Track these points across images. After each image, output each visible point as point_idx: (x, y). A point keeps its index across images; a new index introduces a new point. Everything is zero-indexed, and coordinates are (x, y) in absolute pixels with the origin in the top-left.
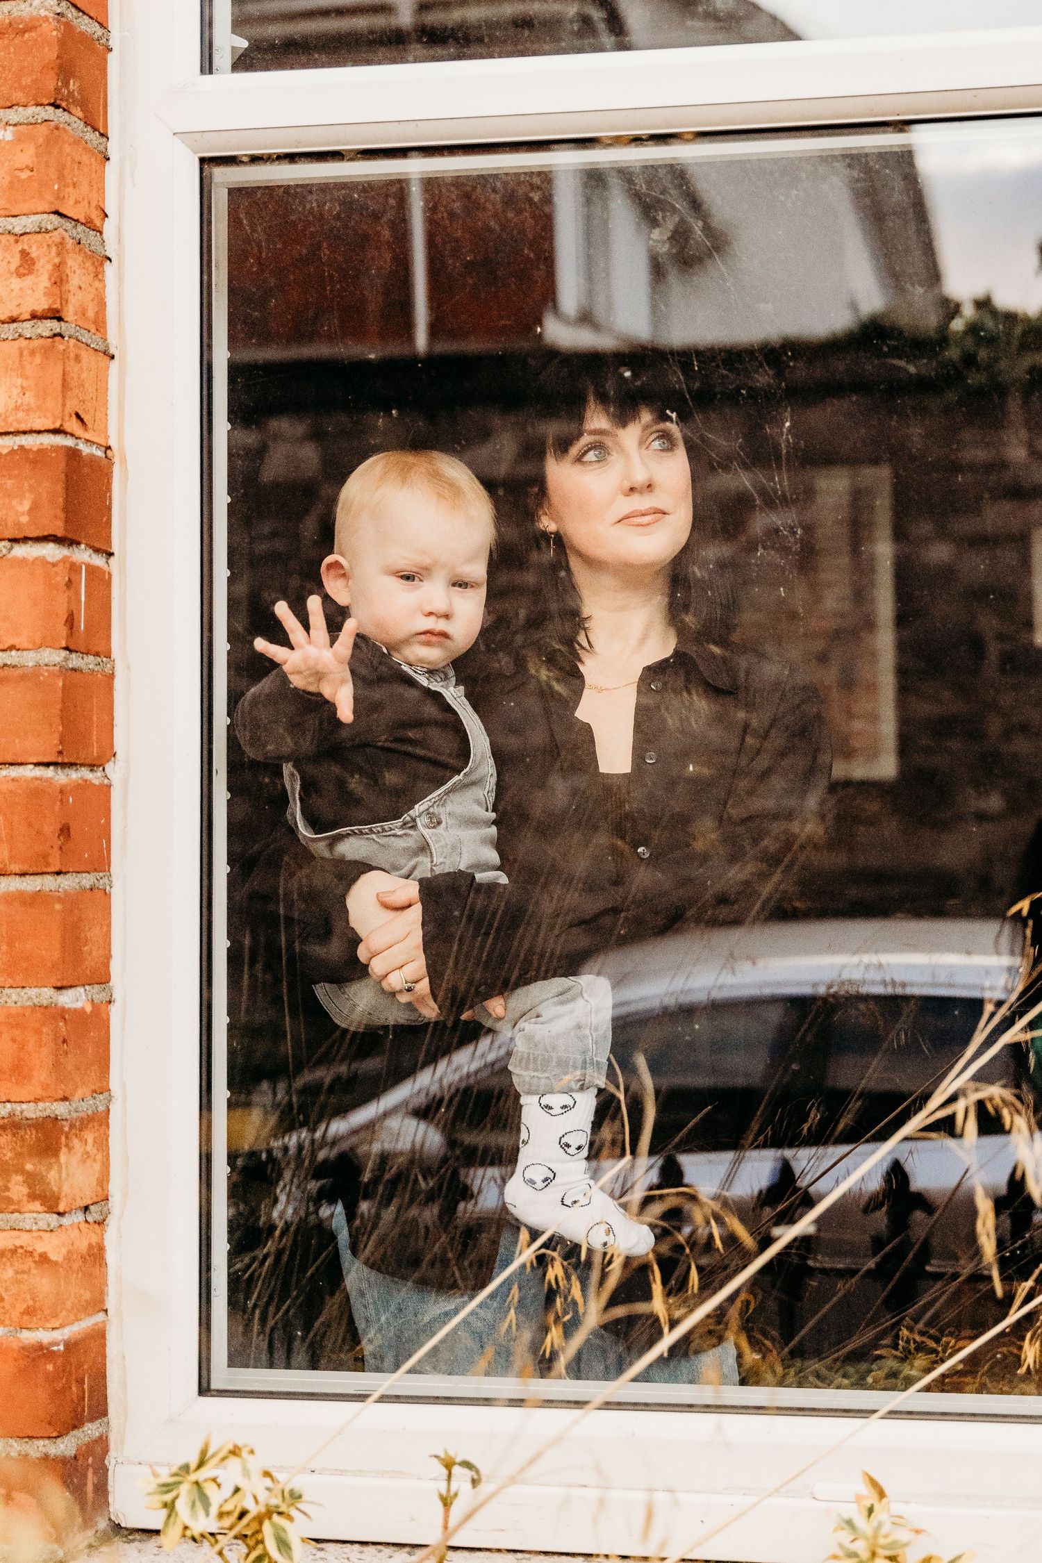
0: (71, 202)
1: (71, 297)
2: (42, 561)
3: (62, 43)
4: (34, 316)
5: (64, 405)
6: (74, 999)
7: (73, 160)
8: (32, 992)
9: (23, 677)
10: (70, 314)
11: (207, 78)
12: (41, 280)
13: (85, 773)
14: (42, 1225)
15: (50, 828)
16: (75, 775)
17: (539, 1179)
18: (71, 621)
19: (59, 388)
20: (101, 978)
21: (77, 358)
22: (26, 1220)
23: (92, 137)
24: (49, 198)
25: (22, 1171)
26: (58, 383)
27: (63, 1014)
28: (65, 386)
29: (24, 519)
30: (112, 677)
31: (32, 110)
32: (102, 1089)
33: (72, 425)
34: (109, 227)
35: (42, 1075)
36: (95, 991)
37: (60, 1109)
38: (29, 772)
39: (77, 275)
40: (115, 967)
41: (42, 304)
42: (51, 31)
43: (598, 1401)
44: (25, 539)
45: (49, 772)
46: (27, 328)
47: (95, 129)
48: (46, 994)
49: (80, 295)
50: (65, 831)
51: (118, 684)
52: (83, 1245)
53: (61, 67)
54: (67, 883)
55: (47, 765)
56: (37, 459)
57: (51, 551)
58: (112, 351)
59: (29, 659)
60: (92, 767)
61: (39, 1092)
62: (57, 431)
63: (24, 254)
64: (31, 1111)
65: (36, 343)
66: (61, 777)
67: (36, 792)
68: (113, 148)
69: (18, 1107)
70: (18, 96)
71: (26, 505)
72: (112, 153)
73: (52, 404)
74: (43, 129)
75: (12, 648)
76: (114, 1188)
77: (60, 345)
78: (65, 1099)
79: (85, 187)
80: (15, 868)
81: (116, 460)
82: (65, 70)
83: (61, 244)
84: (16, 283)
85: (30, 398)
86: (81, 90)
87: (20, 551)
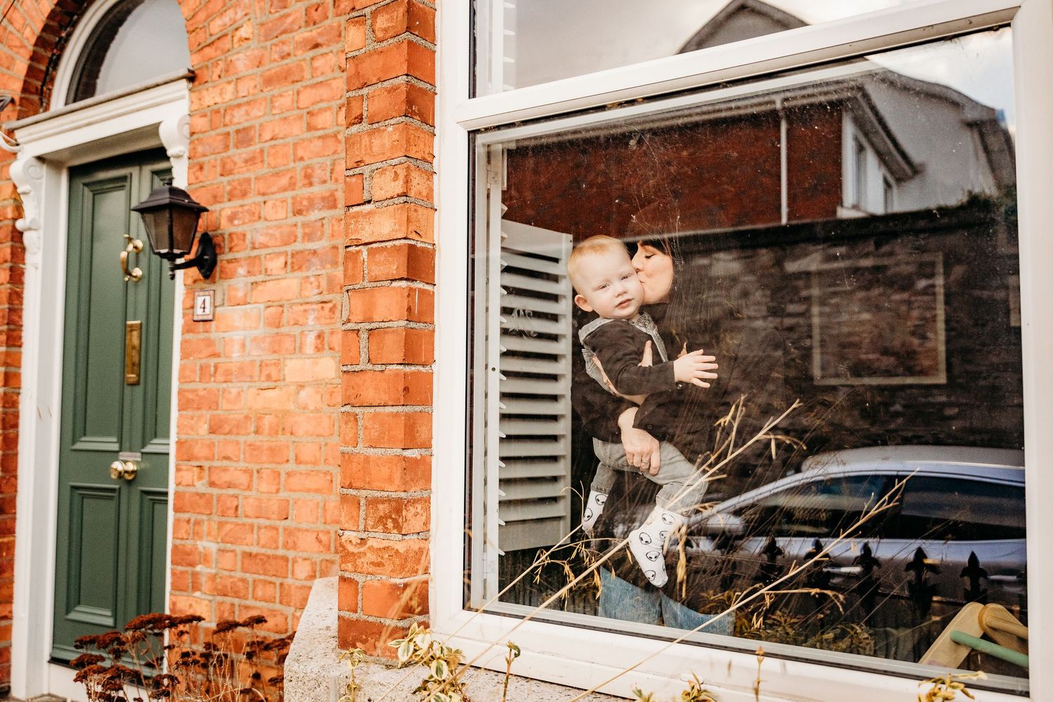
0: (414, 152)
1: (413, 188)
2: (400, 287)
3: (408, 93)
4: (398, 196)
5: (408, 228)
6: (413, 453)
7: (415, 136)
8: (395, 450)
9: (393, 331)
10: (412, 194)
11: (473, 100)
12: (401, 182)
13: (421, 368)
14: (397, 539)
15: (401, 388)
16: (413, 368)
17: (645, 540)
18: (409, 309)
19: (405, 222)
20: (427, 445)
21: (416, 210)
22: (392, 536)
23: (426, 127)
24: (403, 150)
25: (391, 518)
26: (406, 219)
27: (405, 459)
28: (408, 220)
29: (395, 272)
30: (434, 331)
31: (398, 118)
32: (427, 487)
33: (414, 236)
34: (435, 161)
35: (397, 481)
36: (423, 451)
37: (403, 495)
38: (395, 367)
39: (416, 178)
40: (434, 442)
41: (400, 191)
42: (404, 88)
43: (529, 617)
44: (395, 280)
45: (402, 367)
46: (396, 200)
47: (427, 124)
48: (399, 451)
49: (418, 187)
50: (406, 389)
51: (436, 334)
52: (416, 548)
53: (407, 101)
54: (408, 409)
55: (401, 364)
56: (398, 249)
57: (404, 284)
58: (436, 207)
59: (395, 324)
60: (423, 365)
61: (397, 489)
62: (405, 238)
63: (395, 172)
64: (394, 495)
65: (399, 206)
66: (408, 369)
67: (397, 374)
68: (436, 131)
69: (390, 493)
70: (394, 114)
71: (395, 267)
72: (436, 132)
73: (404, 228)
74: (401, 125)
75: (390, 321)
76: (432, 526)
77: (407, 206)
78: (405, 491)
79: (422, 146)
80: (390, 403)
81: (437, 249)
82: (410, 102)
83: (408, 168)
84: (393, 184)
85: (397, 227)
86: (419, 110)
87: (395, 284)
